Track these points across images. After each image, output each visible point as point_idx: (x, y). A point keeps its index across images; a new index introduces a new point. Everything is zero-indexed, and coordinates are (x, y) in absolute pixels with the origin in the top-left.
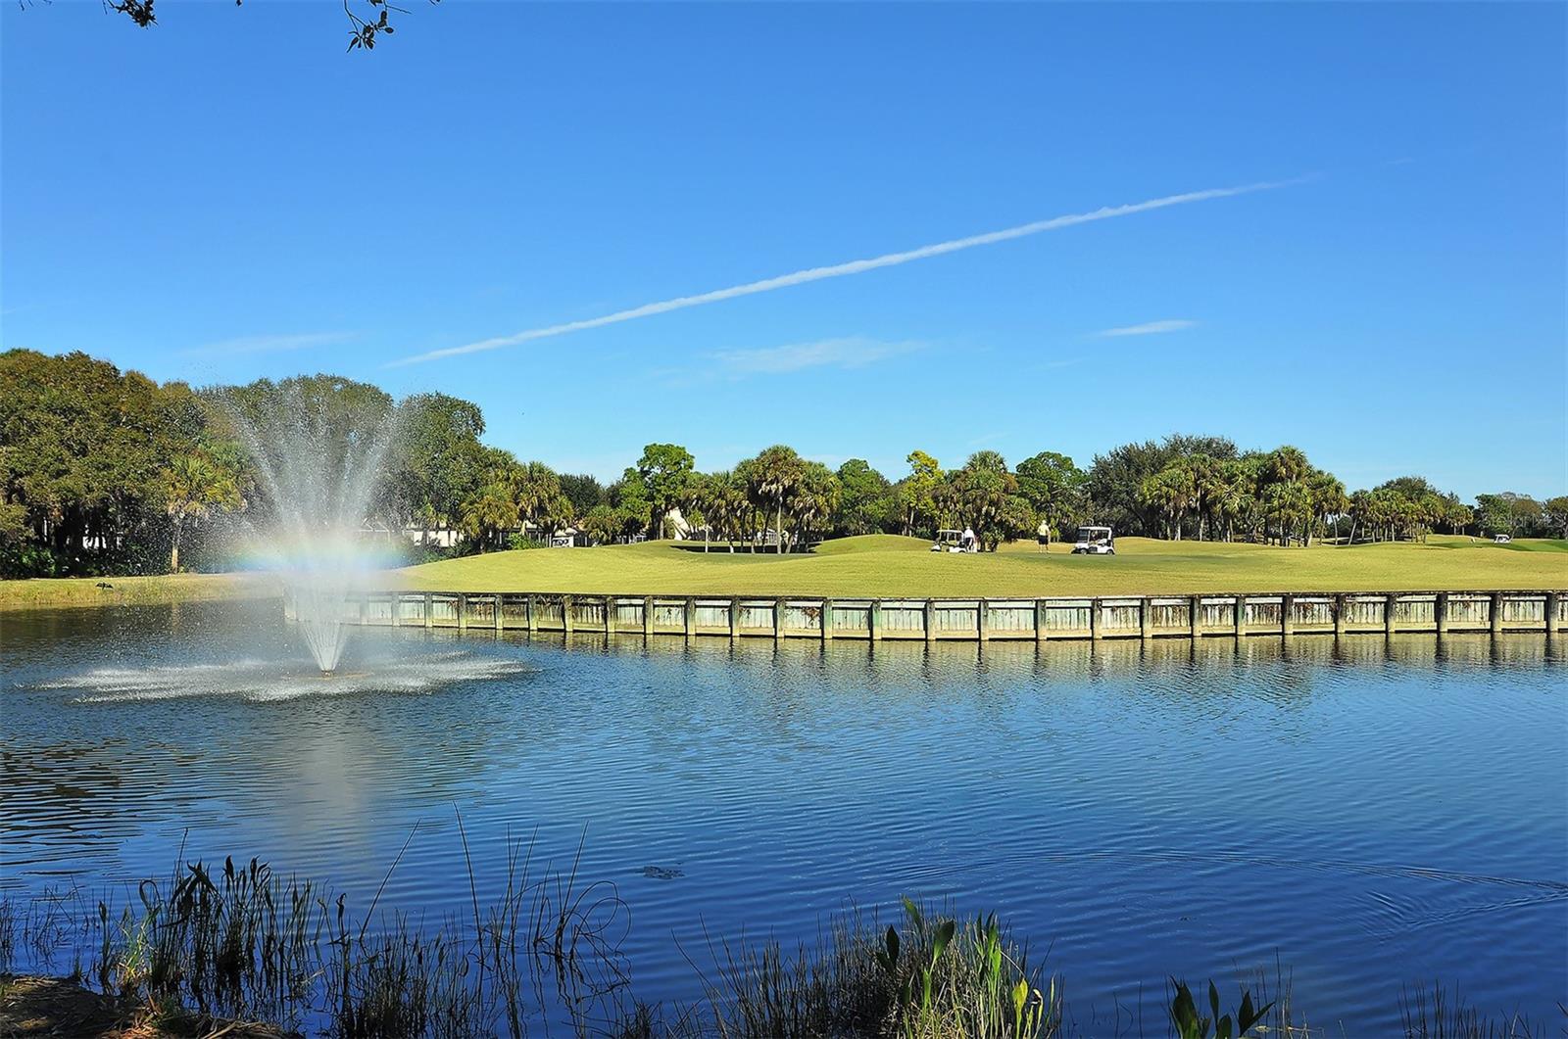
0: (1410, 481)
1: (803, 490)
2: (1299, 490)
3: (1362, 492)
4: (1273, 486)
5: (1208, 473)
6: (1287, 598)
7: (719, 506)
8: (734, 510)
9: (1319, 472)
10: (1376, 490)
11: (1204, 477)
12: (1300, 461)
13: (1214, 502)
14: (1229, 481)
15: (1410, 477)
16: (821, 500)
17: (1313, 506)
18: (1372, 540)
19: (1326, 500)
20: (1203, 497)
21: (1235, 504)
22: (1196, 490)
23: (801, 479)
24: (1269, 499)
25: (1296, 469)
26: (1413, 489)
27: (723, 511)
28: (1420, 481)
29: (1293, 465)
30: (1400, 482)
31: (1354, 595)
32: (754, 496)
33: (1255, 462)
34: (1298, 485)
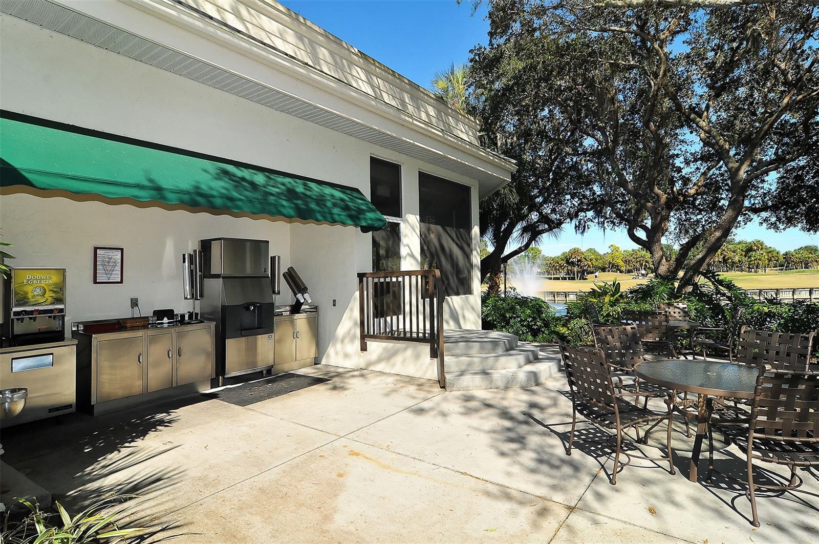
0: (811, 246)
1: (583, 260)
2: (762, 254)
3: (789, 251)
4: (751, 253)
5: (726, 249)
6: (761, 290)
7: (557, 266)
8: (561, 266)
9: (770, 247)
10: (795, 250)
11: (724, 250)
12: (762, 244)
13: (728, 259)
14: (734, 252)
15: (810, 245)
16: (590, 263)
17: (768, 259)
18: (794, 269)
19: (773, 257)
20: (724, 258)
21: (737, 259)
22: (721, 255)
23: (583, 256)
24: (750, 257)
25: (760, 247)
26: (812, 249)
27: (558, 267)
28: (815, 246)
29: (759, 245)
30: (806, 247)
31: (782, 289)
32: (568, 262)
33: (744, 245)
34: (762, 252)
